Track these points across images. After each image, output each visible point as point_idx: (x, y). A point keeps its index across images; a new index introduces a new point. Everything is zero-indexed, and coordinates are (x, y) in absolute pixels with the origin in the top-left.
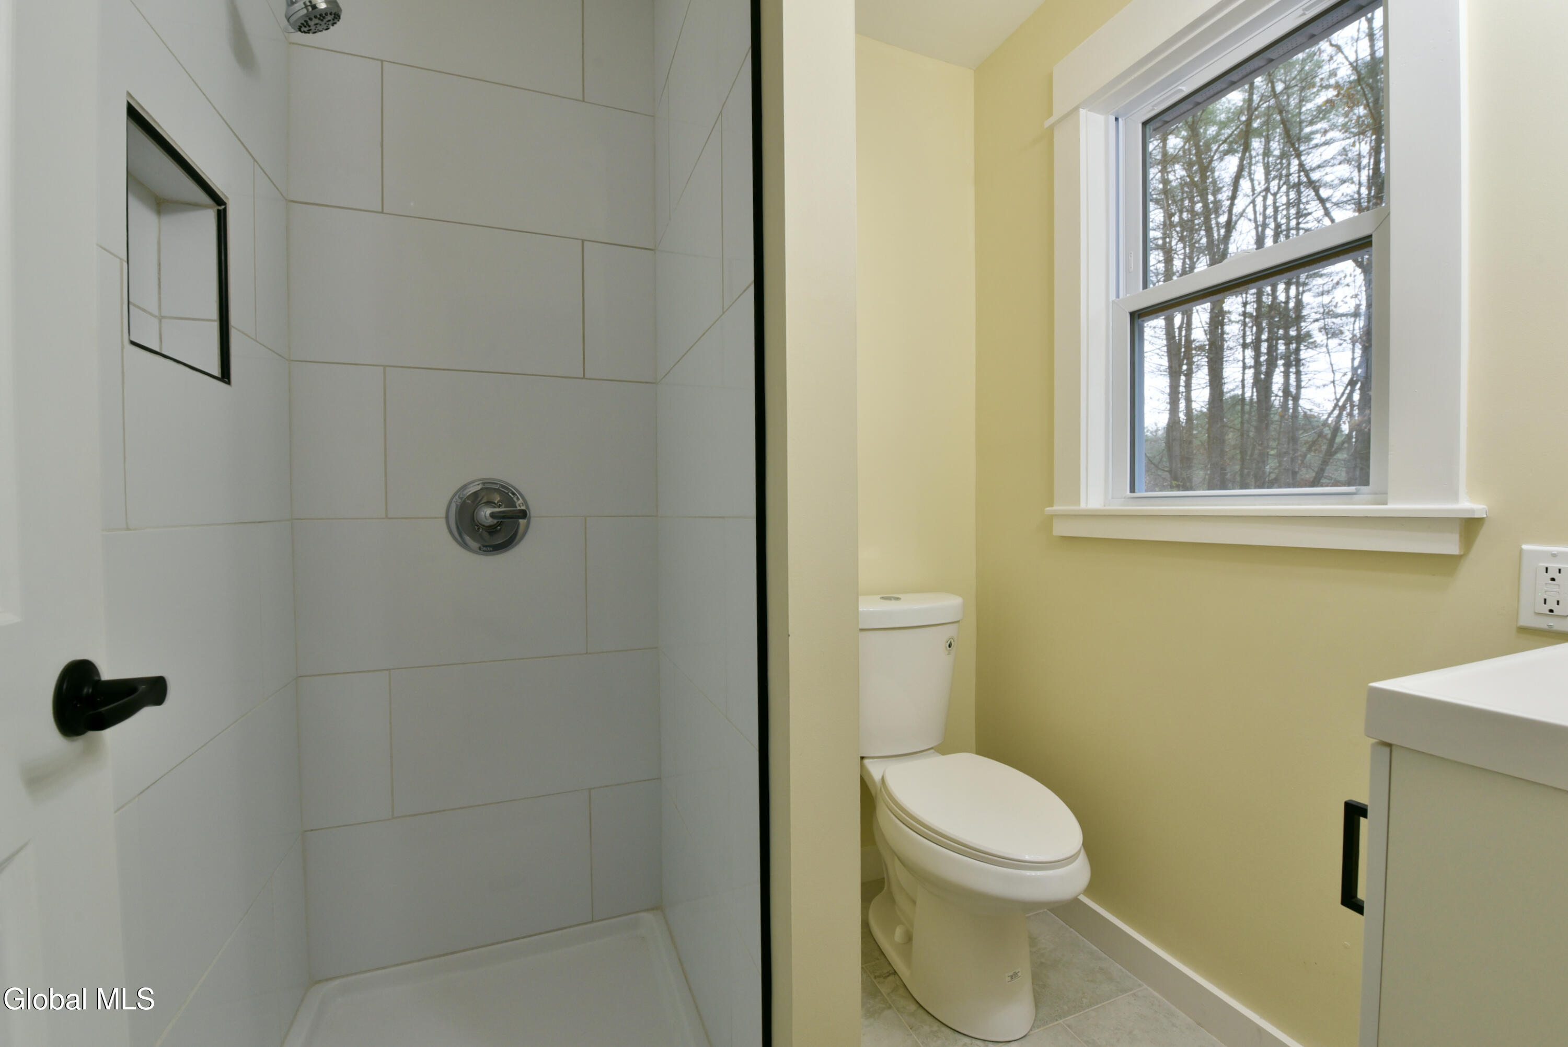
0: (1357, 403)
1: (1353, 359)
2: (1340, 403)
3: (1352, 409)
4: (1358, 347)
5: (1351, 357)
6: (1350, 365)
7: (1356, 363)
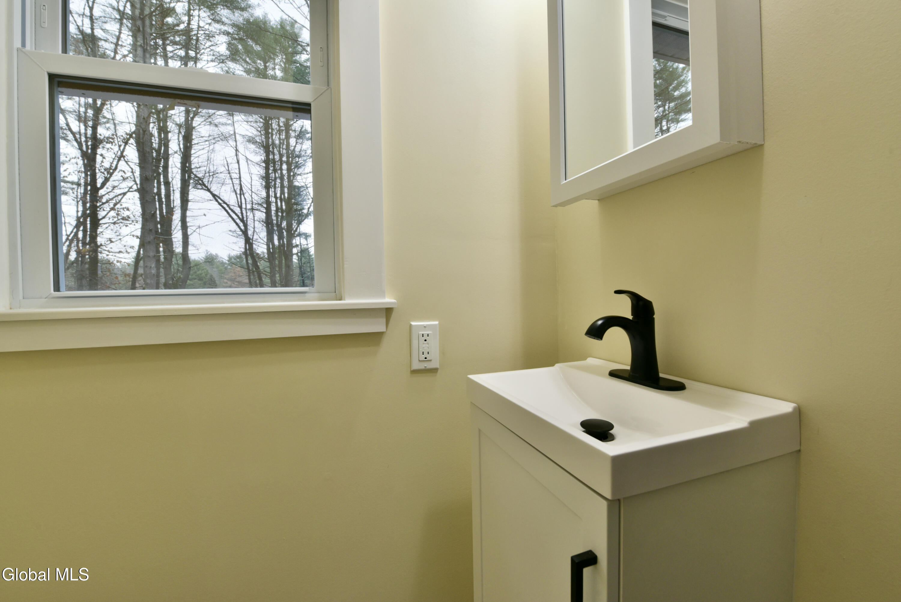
0: (81, 239)
1: (78, 211)
2: (70, 238)
3: (78, 243)
4: (80, 203)
5: (76, 210)
6: (75, 215)
7: (80, 214)
